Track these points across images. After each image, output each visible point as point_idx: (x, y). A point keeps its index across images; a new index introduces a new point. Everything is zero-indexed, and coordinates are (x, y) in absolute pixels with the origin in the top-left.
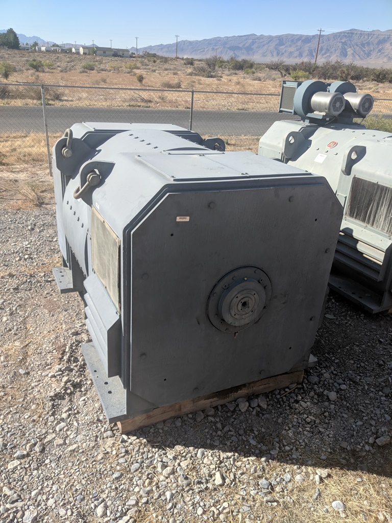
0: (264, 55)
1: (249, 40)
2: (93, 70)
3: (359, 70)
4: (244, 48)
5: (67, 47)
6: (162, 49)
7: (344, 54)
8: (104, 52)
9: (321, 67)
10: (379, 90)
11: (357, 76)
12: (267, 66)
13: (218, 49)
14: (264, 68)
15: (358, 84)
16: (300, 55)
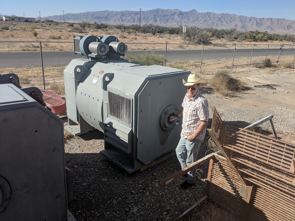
0: (115, 21)
3: (161, 28)
6: (57, 18)
8: (19, 20)
10: (171, 38)
11: (161, 31)
12: (115, 27)
13: (89, 18)
14: (113, 28)
15: (161, 35)
16: (134, 21)
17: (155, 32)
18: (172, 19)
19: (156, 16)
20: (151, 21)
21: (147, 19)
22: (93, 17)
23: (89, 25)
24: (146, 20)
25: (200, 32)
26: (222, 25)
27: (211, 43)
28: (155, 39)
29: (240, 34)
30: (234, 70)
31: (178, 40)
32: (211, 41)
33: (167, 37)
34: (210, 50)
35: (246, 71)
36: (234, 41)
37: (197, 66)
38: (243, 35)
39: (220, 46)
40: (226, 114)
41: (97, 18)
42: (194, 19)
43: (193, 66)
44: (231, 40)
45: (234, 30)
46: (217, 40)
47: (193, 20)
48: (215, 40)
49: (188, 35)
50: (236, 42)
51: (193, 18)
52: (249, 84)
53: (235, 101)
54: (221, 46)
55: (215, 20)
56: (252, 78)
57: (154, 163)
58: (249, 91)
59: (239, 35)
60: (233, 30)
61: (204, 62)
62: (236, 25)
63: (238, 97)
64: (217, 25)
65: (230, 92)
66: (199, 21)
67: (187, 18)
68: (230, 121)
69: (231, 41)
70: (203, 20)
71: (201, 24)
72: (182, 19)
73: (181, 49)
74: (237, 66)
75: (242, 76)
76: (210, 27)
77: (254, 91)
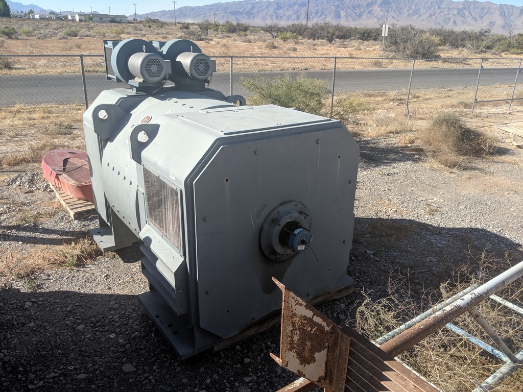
0: (264, 19)
1: (250, 4)
2: (76, 36)
3: (346, 29)
4: (245, 13)
5: (64, 14)
6: (164, 15)
7: (338, 16)
8: (101, 19)
9: (310, 28)
10: (362, 47)
11: (344, 35)
12: (263, 29)
13: (220, 14)
14: (259, 30)
15: (344, 43)
16: (298, 18)
17: (332, 37)
18: (369, 12)
19: (339, 8)
20: (330, 17)
21: (323, 13)
22: (226, 12)
23: (217, 26)
24: (321, 16)
25: (417, 36)
26: (464, 22)
27: (437, 58)
28: (331, 50)
29: (499, 40)
30: (478, 111)
31: (375, 52)
32: (438, 53)
33: (354, 46)
34: (435, 71)
35: (503, 113)
36: (485, 52)
37: (403, 101)
38: (503, 41)
39: (455, 62)
40: (444, 209)
41: (233, 13)
42: (411, 11)
43: (394, 103)
44: (479, 51)
45: (486, 32)
46: (451, 52)
47: (409, 14)
48: (447, 50)
49: (393, 41)
50: (488, 55)
51: (408, 11)
52: (507, 141)
53: (470, 178)
54: (457, 63)
55: (450, 13)
56: (514, 128)
57: (252, 332)
58: (503, 157)
59: (496, 42)
60: (483, 31)
61: (418, 95)
62: (492, 24)
63: (478, 169)
64: (455, 22)
65: (461, 159)
66: (420, 16)
67: (397, 11)
68: (452, 227)
69: (479, 53)
70: (428, 14)
71: (423, 20)
72: (388, 12)
73: (377, 69)
74: (485, 103)
75: (492, 124)
76: (439, 27)
77: (515, 158)
